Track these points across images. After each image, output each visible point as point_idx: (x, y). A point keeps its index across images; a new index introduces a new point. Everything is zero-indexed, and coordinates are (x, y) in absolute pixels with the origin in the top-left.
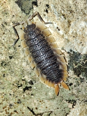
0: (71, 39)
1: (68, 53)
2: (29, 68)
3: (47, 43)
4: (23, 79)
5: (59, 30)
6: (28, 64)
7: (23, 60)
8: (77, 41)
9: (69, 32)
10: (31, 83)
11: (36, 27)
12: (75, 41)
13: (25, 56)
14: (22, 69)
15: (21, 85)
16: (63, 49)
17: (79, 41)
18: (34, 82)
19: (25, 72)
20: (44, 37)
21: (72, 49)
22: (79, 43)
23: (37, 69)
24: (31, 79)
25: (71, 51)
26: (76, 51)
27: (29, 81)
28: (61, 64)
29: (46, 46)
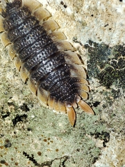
0: (87, 20)
1: (86, 46)
2: (18, 82)
3: (45, 32)
5: (65, 7)
6: (16, 75)
8: (98, 22)
9: (83, 8)
10: (25, 108)
11: (23, 5)
12: (95, 22)
14: (7, 84)
15: (8, 114)
16: (75, 40)
17: (103, 23)
18: (29, 106)
19: (12, 89)
20: (38, 22)
21: (93, 40)
22: (103, 25)
23: (31, 81)
24: (23, 102)
25: (91, 42)
26: (100, 43)
27: (20, 105)
28: (72, 67)
29: (42, 37)
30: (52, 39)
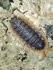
0: (43, 18)
1: (44, 27)
2: (21, 46)
4: (19, 54)
7: (15, 42)
8: (47, 18)
10: (26, 54)
12: (46, 18)
13: (16, 39)
14: (17, 47)
16: (40, 26)
19: (19, 49)
22: (49, 19)
24: (24, 52)
25: (45, 25)
26: (49, 25)
29: (29, 28)
30: (32, 28)
